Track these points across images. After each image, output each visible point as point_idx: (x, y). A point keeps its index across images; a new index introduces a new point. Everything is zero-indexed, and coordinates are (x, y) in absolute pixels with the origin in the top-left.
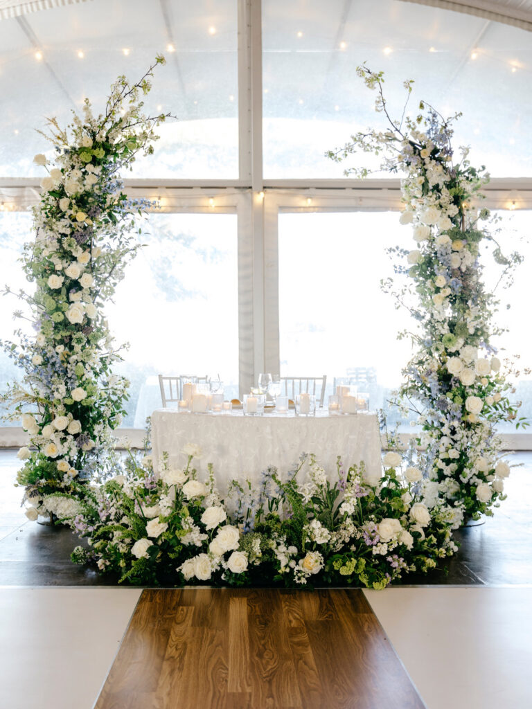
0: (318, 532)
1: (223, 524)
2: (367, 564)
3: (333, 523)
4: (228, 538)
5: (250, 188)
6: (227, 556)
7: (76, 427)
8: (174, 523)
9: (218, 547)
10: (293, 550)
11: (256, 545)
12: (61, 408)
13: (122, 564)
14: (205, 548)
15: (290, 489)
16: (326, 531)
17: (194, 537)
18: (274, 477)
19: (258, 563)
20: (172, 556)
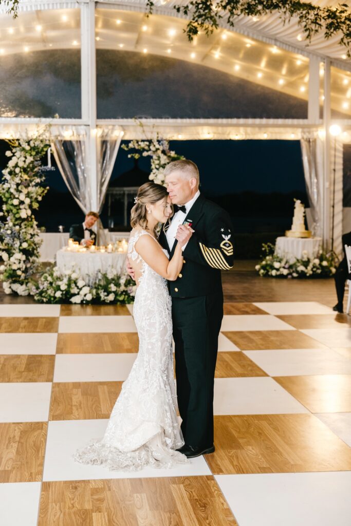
0: (113, 288)
1: (84, 286)
2: (128, 298)
3: (118, 285)
4: (86, 290)
5: (89, 125)
6: (85, 295)
7: (24, 258)
8: (69, 285)
9: (82, 293)
10: (106, 294)
11: (94, 291)
12: (17, 250)
13: (52, 299)
14: (78, 294)
15: (105, 276)
16: (115, 287)
17: (75, 291)
18: (100, 271)
19: (95, 297)
20: (68, 296)
